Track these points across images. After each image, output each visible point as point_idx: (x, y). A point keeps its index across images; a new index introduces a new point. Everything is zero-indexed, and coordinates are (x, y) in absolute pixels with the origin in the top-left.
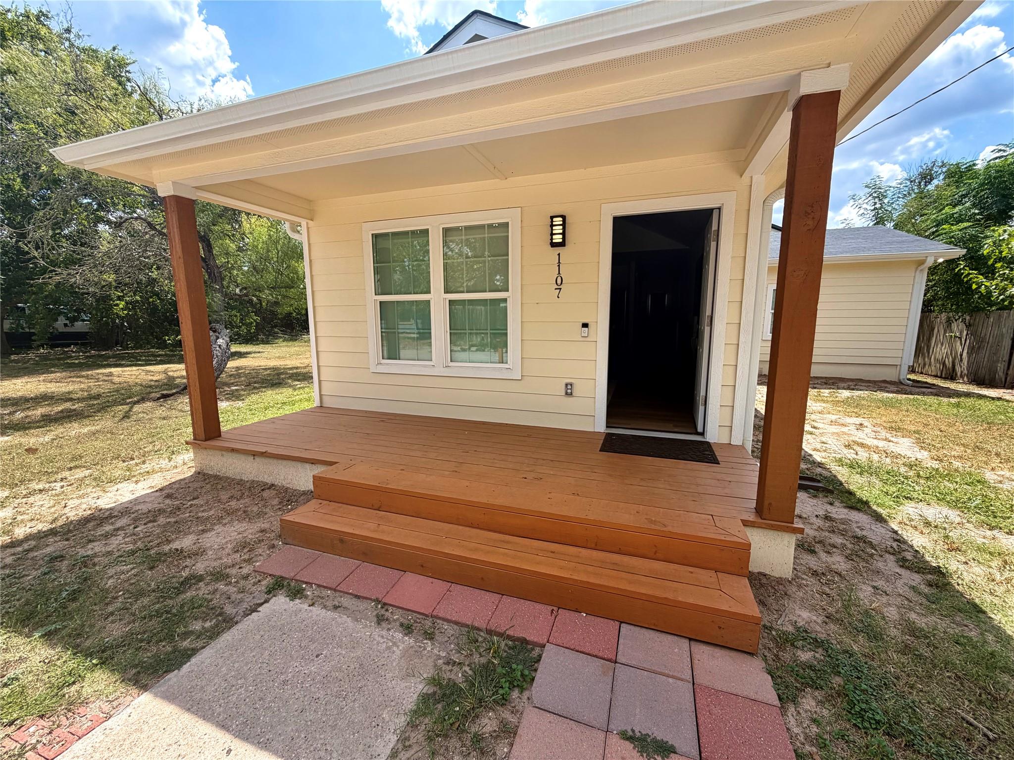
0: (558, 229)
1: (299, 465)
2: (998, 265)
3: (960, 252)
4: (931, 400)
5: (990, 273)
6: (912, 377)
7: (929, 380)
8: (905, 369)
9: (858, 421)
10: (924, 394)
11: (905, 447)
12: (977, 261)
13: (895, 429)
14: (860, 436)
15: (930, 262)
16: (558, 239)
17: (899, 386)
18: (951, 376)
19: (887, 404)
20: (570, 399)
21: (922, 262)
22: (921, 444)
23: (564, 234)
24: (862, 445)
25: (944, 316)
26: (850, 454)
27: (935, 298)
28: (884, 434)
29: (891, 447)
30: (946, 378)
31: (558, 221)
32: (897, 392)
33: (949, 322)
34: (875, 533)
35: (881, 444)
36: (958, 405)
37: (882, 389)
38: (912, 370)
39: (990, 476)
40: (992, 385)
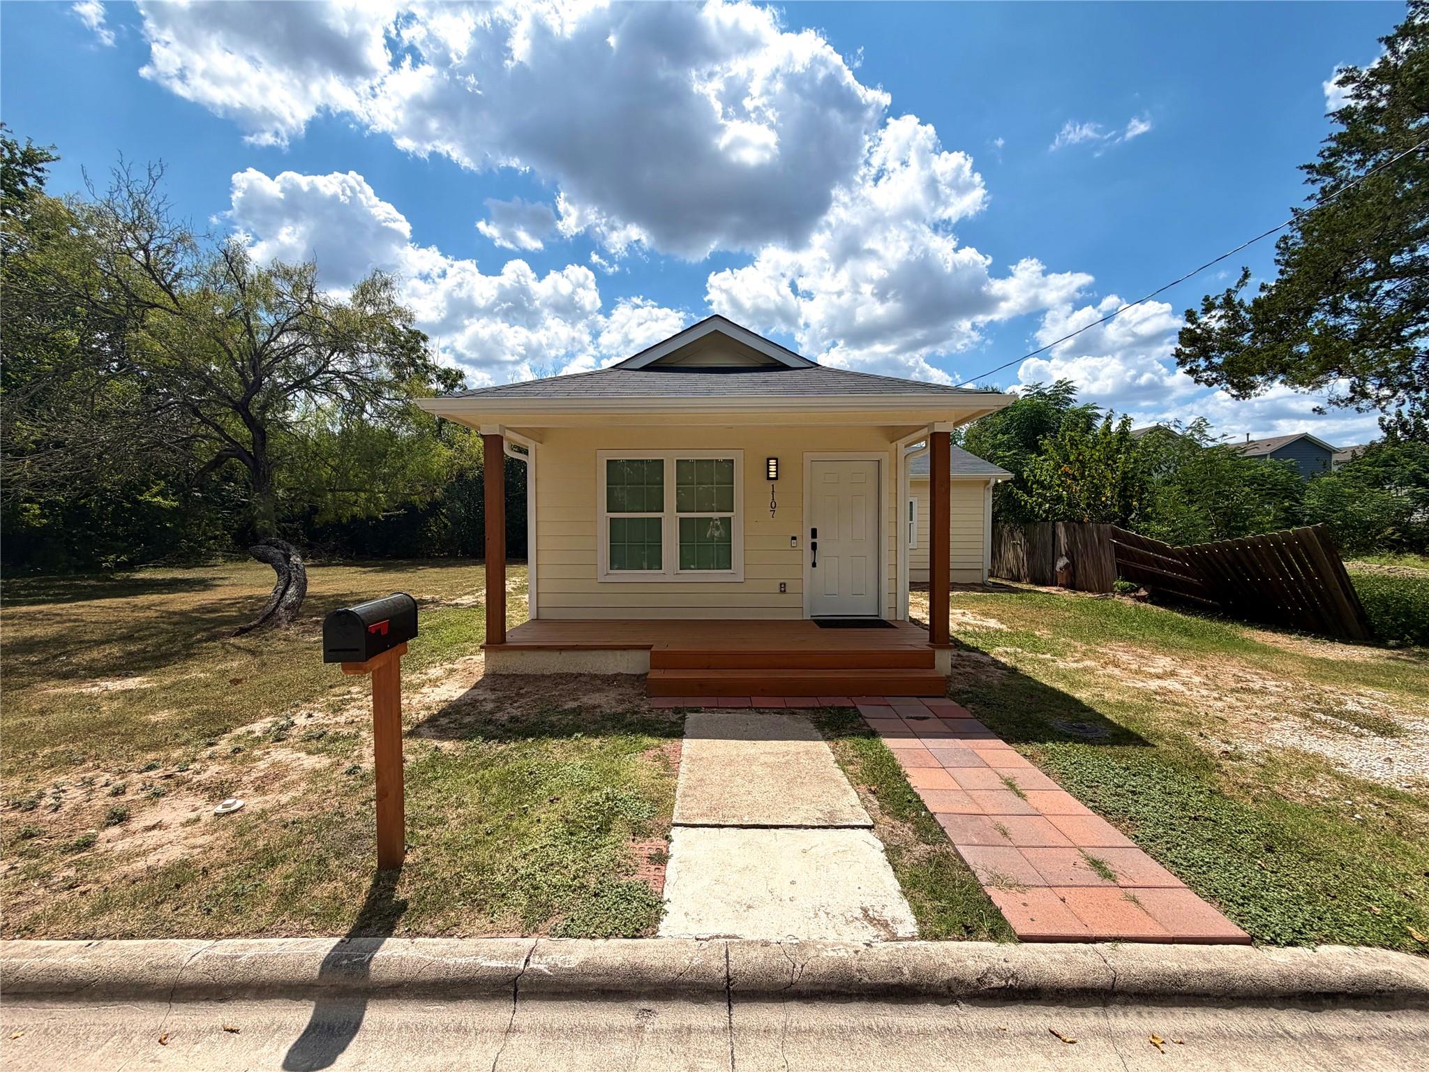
0: (773, 468)
1: (609, 653)
2: (1035, 486)
3: (1010, 476)
4: (1006, 596)
5: (1030, 493)
6: (991, 580)
7: (1004, 582)
8: (986, 573)
9: (962, 611)
10: (1001, 592)
11: (993, 623)
12: (1020, 482)
13: (986, 614)
14: (965, 619)
15: (993, 482)
16: (773, 475)
17: (983, 587)
18: (1018, 580)
19: (978, 600)
20: (784, 596)
21: (987, 483)
22: (1001, 620)
23: (777, 471)
24: (968, 624)
25: (1007, 528)
26: (963, 629)
27: (1000, 511)
28: (979, 617)
29: (985, 624)
30: (1014, 581)
31: (772, 462)
32: (983, 592)
33: (1011, 531)
34: (985, 659)
35: (979, 623)
36: (1021, 598)
37: (974, 590)
38: (991, 575)
39: (1037, 633)
40: (1044, 584)
